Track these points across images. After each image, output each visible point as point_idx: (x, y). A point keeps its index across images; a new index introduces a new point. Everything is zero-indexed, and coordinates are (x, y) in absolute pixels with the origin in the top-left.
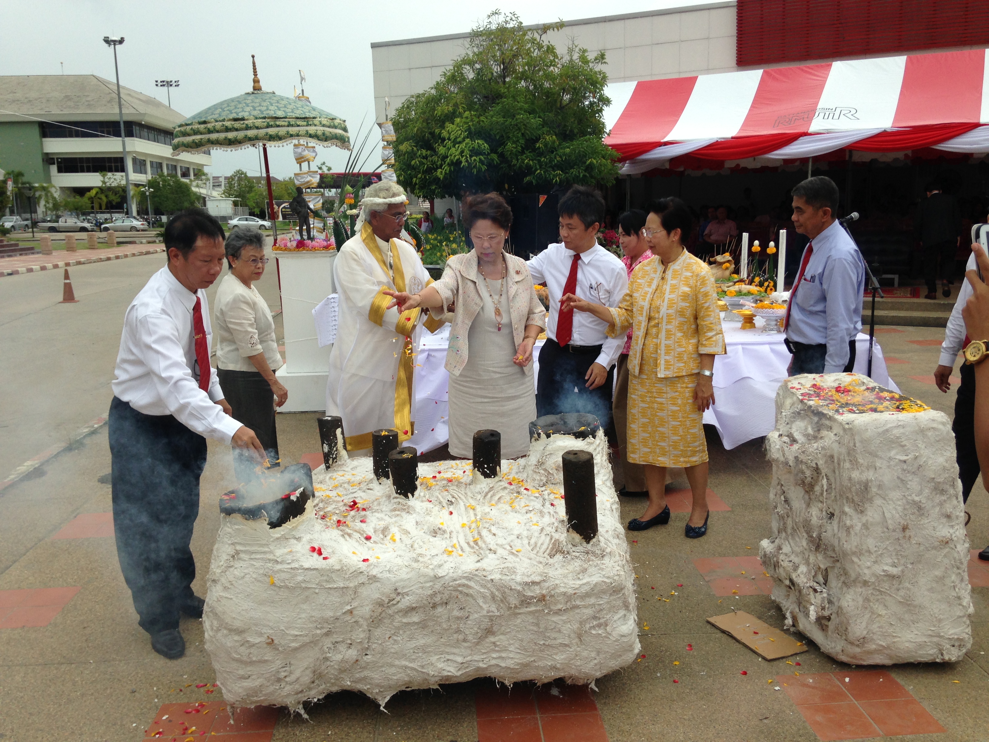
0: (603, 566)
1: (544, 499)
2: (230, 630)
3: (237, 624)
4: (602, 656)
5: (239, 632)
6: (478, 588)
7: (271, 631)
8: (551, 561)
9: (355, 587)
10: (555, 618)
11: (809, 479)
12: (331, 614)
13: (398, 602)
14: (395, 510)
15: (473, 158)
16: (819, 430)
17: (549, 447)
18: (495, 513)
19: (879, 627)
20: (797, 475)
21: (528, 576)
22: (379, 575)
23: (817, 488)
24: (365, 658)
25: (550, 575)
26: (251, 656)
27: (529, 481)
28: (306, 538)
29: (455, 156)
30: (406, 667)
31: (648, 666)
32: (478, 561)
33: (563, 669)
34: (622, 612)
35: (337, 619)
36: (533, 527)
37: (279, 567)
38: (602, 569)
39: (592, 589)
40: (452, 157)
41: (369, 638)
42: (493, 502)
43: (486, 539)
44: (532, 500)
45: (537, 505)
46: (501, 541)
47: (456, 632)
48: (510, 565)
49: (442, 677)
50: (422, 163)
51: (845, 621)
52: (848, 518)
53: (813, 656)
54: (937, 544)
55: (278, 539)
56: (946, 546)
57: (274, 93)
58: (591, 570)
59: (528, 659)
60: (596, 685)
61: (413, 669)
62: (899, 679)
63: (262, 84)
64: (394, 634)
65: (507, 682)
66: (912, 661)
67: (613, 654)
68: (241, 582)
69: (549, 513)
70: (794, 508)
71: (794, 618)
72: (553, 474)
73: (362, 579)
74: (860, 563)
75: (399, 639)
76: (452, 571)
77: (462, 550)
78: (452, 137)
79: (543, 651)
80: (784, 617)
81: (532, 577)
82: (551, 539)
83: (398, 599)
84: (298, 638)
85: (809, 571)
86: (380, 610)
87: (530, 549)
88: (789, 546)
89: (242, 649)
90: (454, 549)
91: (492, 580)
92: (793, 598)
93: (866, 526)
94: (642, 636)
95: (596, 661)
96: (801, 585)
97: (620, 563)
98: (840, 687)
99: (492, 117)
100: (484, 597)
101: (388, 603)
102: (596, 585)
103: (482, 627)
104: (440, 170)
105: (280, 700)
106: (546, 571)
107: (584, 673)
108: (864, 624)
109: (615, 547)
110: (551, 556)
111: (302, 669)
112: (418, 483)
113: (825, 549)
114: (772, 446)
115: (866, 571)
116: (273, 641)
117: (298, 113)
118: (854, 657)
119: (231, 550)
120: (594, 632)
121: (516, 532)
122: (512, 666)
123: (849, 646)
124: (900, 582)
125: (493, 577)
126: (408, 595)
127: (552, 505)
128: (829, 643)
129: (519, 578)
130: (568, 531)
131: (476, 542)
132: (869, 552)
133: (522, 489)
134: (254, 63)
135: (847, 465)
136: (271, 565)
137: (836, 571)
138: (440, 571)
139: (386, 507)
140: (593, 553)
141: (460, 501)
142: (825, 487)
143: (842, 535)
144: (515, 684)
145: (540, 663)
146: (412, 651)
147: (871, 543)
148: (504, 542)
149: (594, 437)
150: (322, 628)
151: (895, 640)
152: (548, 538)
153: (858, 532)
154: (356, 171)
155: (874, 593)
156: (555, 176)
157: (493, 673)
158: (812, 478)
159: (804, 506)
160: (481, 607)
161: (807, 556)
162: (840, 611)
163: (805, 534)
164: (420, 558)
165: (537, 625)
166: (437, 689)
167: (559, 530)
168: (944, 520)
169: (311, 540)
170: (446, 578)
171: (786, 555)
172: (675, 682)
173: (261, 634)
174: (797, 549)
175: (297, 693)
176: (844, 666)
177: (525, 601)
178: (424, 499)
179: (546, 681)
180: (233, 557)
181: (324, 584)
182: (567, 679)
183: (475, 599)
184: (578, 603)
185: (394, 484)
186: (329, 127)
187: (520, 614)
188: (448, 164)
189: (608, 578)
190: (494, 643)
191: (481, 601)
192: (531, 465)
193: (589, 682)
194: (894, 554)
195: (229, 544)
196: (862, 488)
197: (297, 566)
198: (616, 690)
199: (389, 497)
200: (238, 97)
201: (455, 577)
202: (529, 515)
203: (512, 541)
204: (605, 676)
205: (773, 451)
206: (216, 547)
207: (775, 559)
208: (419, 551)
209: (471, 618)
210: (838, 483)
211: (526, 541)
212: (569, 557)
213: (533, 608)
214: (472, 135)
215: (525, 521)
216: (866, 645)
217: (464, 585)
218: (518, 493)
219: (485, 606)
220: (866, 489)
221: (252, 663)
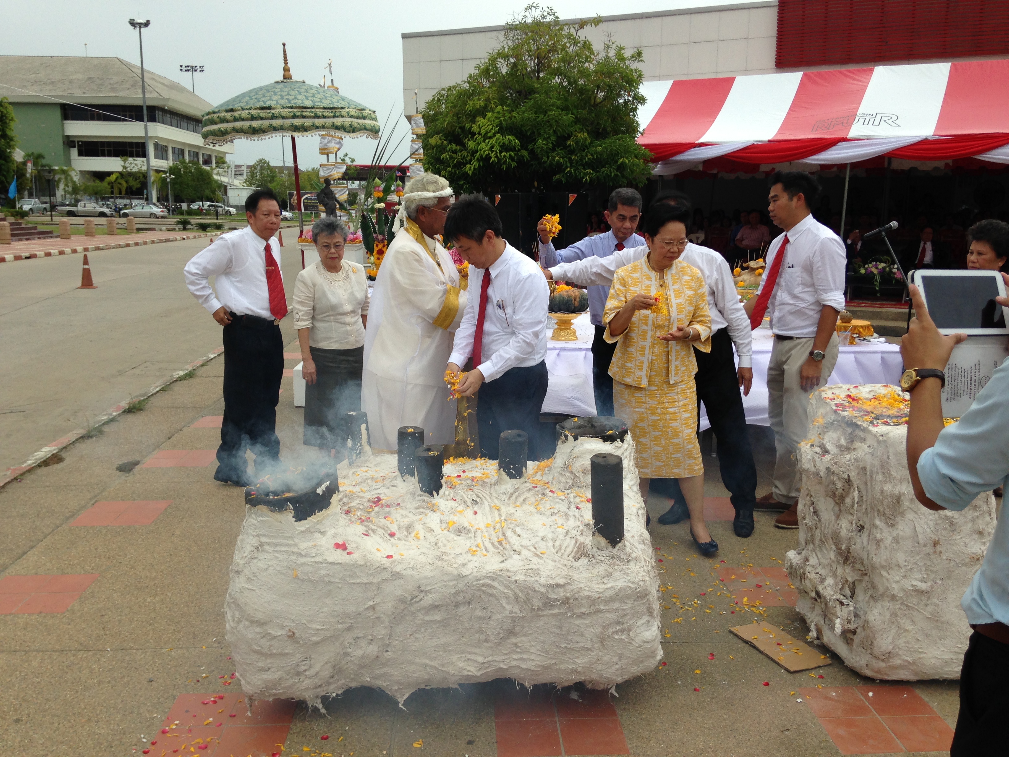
0: (629, 571)
1: (570, 502)
2: (252, 622)
3: (259, 616)
4: (624, 661)
5: (261, 624)
6: (501, 588)
7: (293, 625)
8: (576, 564)
9: (379, 583)
10: (578, 622)
11: (840, 491)
12: (352, 609)
13: (421, 599)
14: (419, 507)
15: (502, 154)
16: (852, 441)
17: (576, 450)
18: (519, 514)
19: (905, 642)
20: (828, 486)
21: (552, 578)
22: (403, 572)
23: (848, 500)
24: (386, 654)
25: (575, 578)
26: (272, 648)
27: (554, 483)
28: (331, 532)
29: (485, 151)
30: (427, 665)
31: (669, 674)
32: (503, 562)
33: (584, 673)
34: (646, 618)
35: (359, 614)
36: (558, 529)
37: (303, 560)
38: (628, 574)
39: (617, 594)
40: (482, 152)
41: (391, 635)
42: (518, 503)
43: (511, 540)
44: (558, 502)
45: (563, 507)
46: (525, 542)
47: (478, 632)
48: (535, 567)
49: (462, 676)
50: (451, 157)
51: (871, 635)
52: (879, 531)
53: (836, 670)
54: (967, 560)
55: (303, 532)
56: (977, 562)
57: (304, 82)
58: (616, 575)
59: (549, 661)
60: (616, 691)
61: (432, 667)
62: (924, 695)
63: (292, 72)
64: (415, 632)
65: (527, 684)
66: (937, 677)
67: (635, 659)
68: (264, 574)
69: (574, 516)
70: (823, 519)
71: (819, 631)
72: (579, 477)
73: (386, 575)
74: (888, 577)
75: (420, 636)
76: (476, 570)
77: (486, 550)
78: (483, 132)
79: (564, 654)
80: (808, 630)
81: (556, 579)
82: (576, 542)
83: (421, 596)
84: (319, 632)
85: (837, 584)
86: (402, 607)
87: (554, 551)
88: (816, 558)
89: (263, 642)
90: (478, 549)
91: (516, 581)
92: (818, 610)
93: (896, 540)
94: (665, 644)
95: (617, 666)
96: (828, 597)
97: (645, 568)
98: (863, 701)
99: (524, 112)
100: (507, 598)
101: (411, 600)
102: (620, 590)
103: (504, 628)
104: (468, 166)
105: (298, 693)
106: (570, 574)
107: (605, 678)
108: (890, 639)
109: (640, 553)
110: (576, 559)
111: (322, 663)
112: (443, 481)
113: (853, 562)
114: (803, 456)
115: (894, 585)
116: (294, 633)
117: (326, 103)
118: (879, 672)
119: (254, 541)
120: (616, 637)
121: (541, 534)
122: (533, 668)
123: (874, 661)
124: (929, 598)
125: (516, 578)
126: (431, 593)
127: (578, 508)
128: (854, 657)
129: (543, 580)
130: (594, 535)
131: (500, 543)
132: (899, 566)
133: (548, 491)
134: (285, 52)
135: (880, 477)
136: (295, 558)
137: (864, 584)
138: (464, 570)
139: (411, 504)
140: (619, 558)
141: (485, 501)
142: (856, 500)
143: (872, 548)
144: (535, 686)
145: (561, 666)
146: (433, 649)
147: (901, 557)
148: (529, 543)
149: (622, 441)
150: (343, 623)
151: (922, 656)
152: (574, 541)
153: (888, 545)
154: (382, 163)
155: (902, 607)
156: (586, 174)
157: (513, 674)
158: (843, 490)
159: (833, 518)
160: (504, 608)
161: (834, 569)
162: (866, 625)
163: (833, 547)
164: (444, 557)
165: (560, 627)
166: (456, 688)
167: (584, 533)
168: (976, 536)
169: (336, 534)
170: (470, 577)
171: (813, 566)
172: (696, 690)
173: (283, 627)
174: (825, 562)
175: (316, 688)
176: (867, 680)
177: (549, 603)
178: (449, 498)
179: (566, 684)
180: (257, 548)
181: (348, 579)
182: (587, 683)
183: (498, 600)
184: (602, 607)
185: (419, 482)
186: (358, 118)
187: (543, 616)
188: (478, 159)
189: (633, 583)
190: (516, 644)
191: (504, 602)
192: (556, 468)
193: (609, 687)
194: (924, 569)
195: (253, 536)
196: (894, 501)
197: (320, 560)
198: (636, 697)
199: (413, 494)
200: (267, 86)
201: (479, 577)
202: (554, 518)
203: (536, 543)
204: (626, 682)
205: (804, 461)
206: (240, 537)
207: (801, 571)
208: (442, 549)
209: (493, 618)
210: (870, 497)
211: (550, 544)
212: (594, 561)
213: (555, 611)
214: (503, 130)
215: (550, 523)
216: (891, 660)
217: (488, 585)
218: (544, 495)
219: (508, 607)
220: (899, 503)
221: (272, 655)
